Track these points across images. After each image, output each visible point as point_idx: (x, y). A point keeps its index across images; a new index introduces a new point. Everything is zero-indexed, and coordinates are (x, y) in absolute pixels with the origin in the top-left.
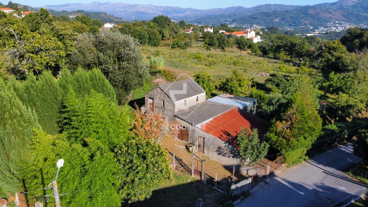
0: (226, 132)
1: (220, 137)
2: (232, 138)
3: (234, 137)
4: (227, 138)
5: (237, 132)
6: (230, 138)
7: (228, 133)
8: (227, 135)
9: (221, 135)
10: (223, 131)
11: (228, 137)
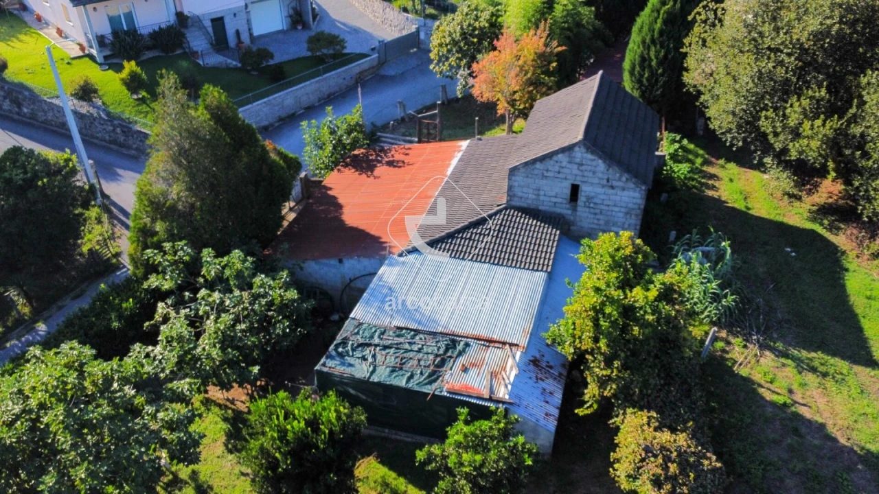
0: (400, 167)
1: (407, 152)
2: (380, 162)
3: (378, 165)
4: (393, 156)
5: (375, 178)
6: (387, 160)
7: (395, 166)
8: (393, 161)
9: (407, 154)
10: (408, 165)
11: (391, 159)
